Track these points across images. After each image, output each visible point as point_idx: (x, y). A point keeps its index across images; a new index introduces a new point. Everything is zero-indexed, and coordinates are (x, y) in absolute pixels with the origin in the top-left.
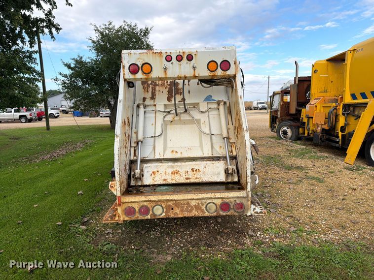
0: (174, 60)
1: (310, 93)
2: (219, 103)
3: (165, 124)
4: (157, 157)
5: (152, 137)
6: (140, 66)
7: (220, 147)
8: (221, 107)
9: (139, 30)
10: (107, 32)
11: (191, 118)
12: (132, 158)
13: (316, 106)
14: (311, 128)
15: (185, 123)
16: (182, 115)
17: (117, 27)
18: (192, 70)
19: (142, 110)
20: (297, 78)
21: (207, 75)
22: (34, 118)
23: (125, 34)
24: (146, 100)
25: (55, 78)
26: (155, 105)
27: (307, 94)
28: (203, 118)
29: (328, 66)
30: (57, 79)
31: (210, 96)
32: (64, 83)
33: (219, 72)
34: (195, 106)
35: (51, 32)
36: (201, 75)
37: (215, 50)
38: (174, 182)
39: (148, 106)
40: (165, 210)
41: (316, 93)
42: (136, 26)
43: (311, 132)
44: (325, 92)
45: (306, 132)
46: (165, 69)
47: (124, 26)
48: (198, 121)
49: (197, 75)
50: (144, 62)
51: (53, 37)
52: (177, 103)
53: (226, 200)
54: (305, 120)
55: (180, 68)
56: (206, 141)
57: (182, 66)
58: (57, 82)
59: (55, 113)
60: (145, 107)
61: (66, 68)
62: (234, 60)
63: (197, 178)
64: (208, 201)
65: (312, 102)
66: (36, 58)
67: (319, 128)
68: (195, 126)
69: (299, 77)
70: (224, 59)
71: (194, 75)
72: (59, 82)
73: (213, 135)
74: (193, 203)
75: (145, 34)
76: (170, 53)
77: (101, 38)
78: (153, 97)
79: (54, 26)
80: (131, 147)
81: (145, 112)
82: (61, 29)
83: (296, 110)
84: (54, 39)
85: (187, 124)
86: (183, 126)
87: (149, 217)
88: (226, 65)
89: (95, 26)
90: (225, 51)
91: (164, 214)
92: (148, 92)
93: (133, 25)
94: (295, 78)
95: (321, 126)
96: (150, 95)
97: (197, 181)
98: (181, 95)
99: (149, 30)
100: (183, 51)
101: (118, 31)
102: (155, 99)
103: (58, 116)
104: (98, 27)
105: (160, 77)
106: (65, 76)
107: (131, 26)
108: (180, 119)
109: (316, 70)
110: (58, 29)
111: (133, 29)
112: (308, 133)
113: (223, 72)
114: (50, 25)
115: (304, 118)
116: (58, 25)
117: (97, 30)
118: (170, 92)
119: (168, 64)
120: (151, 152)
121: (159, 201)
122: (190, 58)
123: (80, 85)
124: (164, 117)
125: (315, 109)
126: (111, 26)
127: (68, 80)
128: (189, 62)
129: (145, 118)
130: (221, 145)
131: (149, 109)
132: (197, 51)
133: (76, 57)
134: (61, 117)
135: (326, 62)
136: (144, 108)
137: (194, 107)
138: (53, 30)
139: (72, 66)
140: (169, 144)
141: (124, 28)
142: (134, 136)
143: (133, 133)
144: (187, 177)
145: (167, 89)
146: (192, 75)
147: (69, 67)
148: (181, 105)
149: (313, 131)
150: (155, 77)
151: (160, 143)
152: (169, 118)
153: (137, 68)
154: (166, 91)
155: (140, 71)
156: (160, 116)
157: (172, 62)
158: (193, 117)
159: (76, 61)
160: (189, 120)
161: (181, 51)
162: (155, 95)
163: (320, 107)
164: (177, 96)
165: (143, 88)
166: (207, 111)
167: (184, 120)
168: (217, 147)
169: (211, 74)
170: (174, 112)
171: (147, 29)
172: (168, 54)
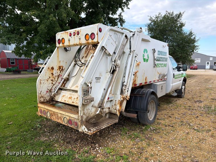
3: (80, 71)
4: (68, 88)
18: (79, 40)
19: (73, 63)
33: (90, 40)
38: (67, 103)
46: (69, 40)
50: (62, 38)
53: (71, 118)
57: (75, 38)
62: (97, 32)
64: (64, 116)
70: (92, 32)
71: (80, 43)
74: (59, 115)
90: (92, 27)
91: (50, 117)
100: (76, 30)
121: (50, 110)
122: (78, 33)
128: (78, 36)
132: (81, 29)
144: (73, 101)
150: (66, 45)
151: (72, 81)
155: (61, 42)
157: (71, 36)
169: (87, 42)
172: (70, 32)
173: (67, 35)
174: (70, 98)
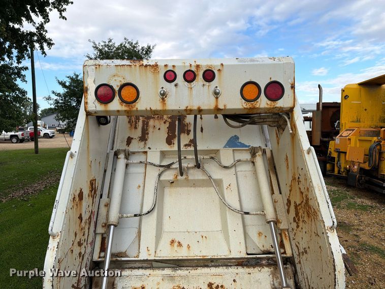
0: (180, 79)
1: (339, 123)
2: (253, 152)
3: (161, 187)
4: (143, 256)
5: (135, 215)
6: (117, 89)
7: (260, 234)
8: (259, 161)
9: (141, 48)
10: (106, 49)
11: (205, 178)
12: (96, 258)
13: (349, 139)
14: (343, 166)
15: (195, 184)
16: (191, 171)
17: (117, 45)
18: (213, 99)
19: (122, 162)
20: (321, 103)
21: (240, 107)
22: (26, 138)
23: (125, 52)
24: (133, 141)
25: (47, 96)
26: (146, 153)
27: (336, 124)
28: (227, 178)
29: (360, 91)
30: (49, 99)
31: (236, 138)
32: (57, 102)
33: (263, 102)
34: (213, 155)
35: (42, 48)
36: (228, 107)
37: (256, 63)
39: (134, 153)
41: (347, 122)
42: (137, 43)
43: (342, 170)
44: (357, 121)
45: (336, 169)
46: (164, 95)
47: (124, 43)
48: (219, 183)
49: (221, 106)
50: (123, 82)
51: (44, 53)
52: (183, 148)
54: (335, 155)
55: (191, 94)
56: (234, 223)
57: (194, 92)
58: (49, 101)
59: (49, 133)
60: (127, 156)
61: (61, 86)
62: (291, 81)
65: (344, 133)
66: (25, 75)
67: (356, 167)
68: (212, 190)
69: (323, 103)
70: (273, 80)
71: (216, 106)
72: (51, 102)
73: (247, 213)
75: (147, 53)
76: (174, 66)
77: (99, 55)
78: (143, 138)
79: (46, 41)
80: (96, 234)
81: (127, 165)
82: (53, 44)
83: (321, 141)
84: (46, 55)
85: (200, 186)
86: (193, 189)
88: (275, 90)
89: (94, 43)
90: (274, 64)
92: (136, 128)
93: (134, 43)
94: (318, 104)
95: (359, 165)
96: (138, 133)
98: (188, 134)
99: (151, 48)
100: (198, 63)
101: (118, 49)
102: (146, 140)
103: (53, 136)
104: (97, 43)
105: (153, 108)
106: (59, 95)
107: (132, 44)
108: (187, 179)
109: (346, 96)
110: (50, 44)
111: (134, 47)
112: (339, 171)
113: (269, 102)
114: (42, 39)
115: (333, 152)
116: (51, 40)
117: (96, 48)
118: (171, 129)
119: (169, 87)
120: (133, 243)
122: (209, 76)
123: (74, 104)
124: (160, 175)
125: (348, 142)
126: (111, 43)
127: (62, 100)
128: (207, 84)
129: (126, 174)
130: (261, 231)
131: (135, 159)
132: (222, 65)
133: (72, 75)
134: (57, 137)
135: (358, 87)
136: (127, 158)
137: (212, 158)
138: (45, 45)
139: (67, 84)
140: (167, 226)
141: (124, 46)
142: (103, 210)
143: (102, 206)
145: (167, 125)
146: (212, 107)
147: (63, 84)
148: (189, 152)
149: (345, 168)
150: (144, 109)
151: (149, 225)
152: (169, 176)
153: (111, 91)
154: (164, 128)
155: (117, 98)
156: (153, 173)
157: (175, 82)
158: (210, 177)
159: (72, 79)
160: (203, 180)
161: (193, 64)
162: (148, 134)
163: (356, 140)
164: (183, 136)
165: (129, 122)
166: (234, 165)
167: (195, 180)
168: (253, 233)
169: (249, 105)
170: (176, 166)
171: (149, 47)
172: (170, 68)
173: (150, 75)
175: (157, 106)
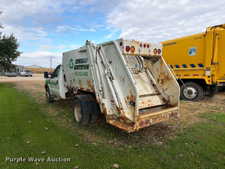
6: (130, 48)
18: (149, 52)
21: (154, 55)
28: (142, 75)
33: (157, 54)
36: (151, 55)
38: (144, 107)
40: (154, 120)
46: (140, 50)
50: (132, 46)
53: (172, 112)
57: (145, 50)
63: (152, 104)
64: (167, 113)
70: (159, 49)
71: (149, 54)
74: (163, 115)
87: (149, 125)
91: (154, 122)
97: (152, 106)
100: (146, 43)
121: (152, 116)
122: (148, 46)
128: (148, 48)
132: (151, 44)
144: (148, 104)
150: (136, 54)
155: (130, 50)
157: (142, 47)
158: (139, 75)
172: (141, 43)
173: (137, 45)
174: (143, 103)
175: (138, 53)
